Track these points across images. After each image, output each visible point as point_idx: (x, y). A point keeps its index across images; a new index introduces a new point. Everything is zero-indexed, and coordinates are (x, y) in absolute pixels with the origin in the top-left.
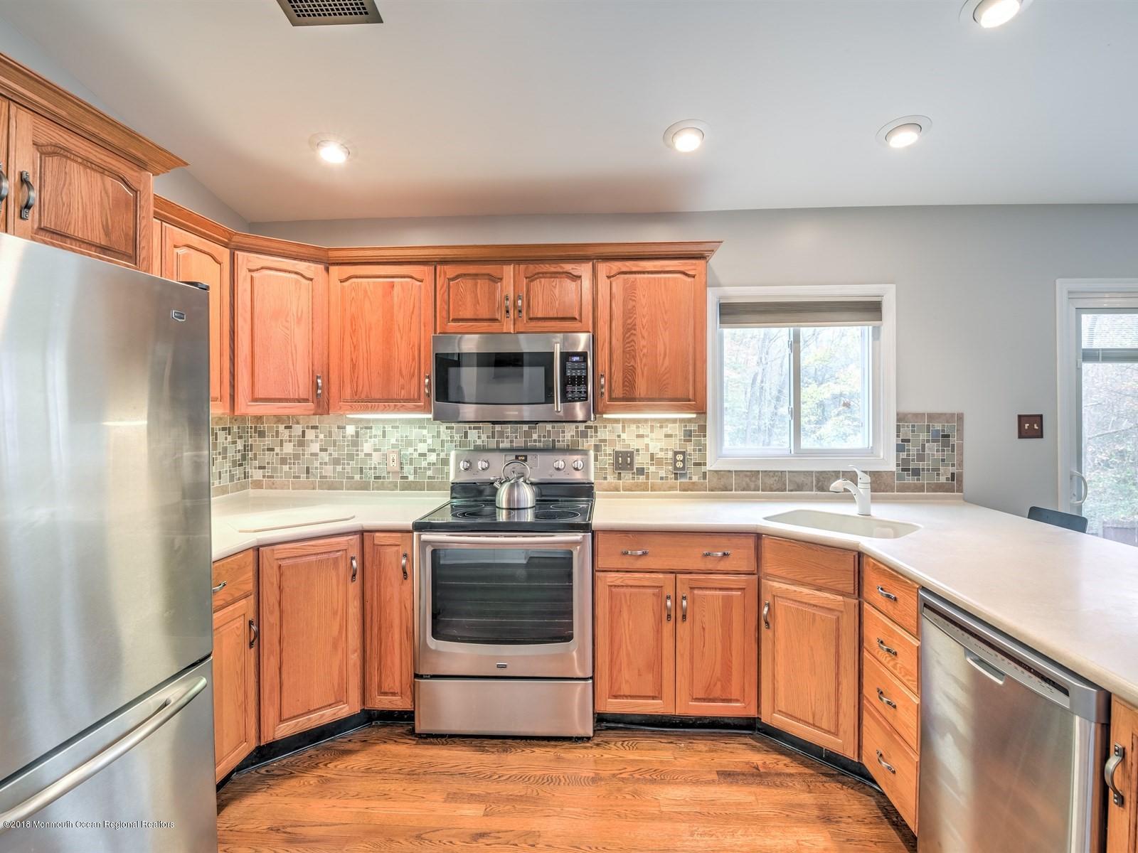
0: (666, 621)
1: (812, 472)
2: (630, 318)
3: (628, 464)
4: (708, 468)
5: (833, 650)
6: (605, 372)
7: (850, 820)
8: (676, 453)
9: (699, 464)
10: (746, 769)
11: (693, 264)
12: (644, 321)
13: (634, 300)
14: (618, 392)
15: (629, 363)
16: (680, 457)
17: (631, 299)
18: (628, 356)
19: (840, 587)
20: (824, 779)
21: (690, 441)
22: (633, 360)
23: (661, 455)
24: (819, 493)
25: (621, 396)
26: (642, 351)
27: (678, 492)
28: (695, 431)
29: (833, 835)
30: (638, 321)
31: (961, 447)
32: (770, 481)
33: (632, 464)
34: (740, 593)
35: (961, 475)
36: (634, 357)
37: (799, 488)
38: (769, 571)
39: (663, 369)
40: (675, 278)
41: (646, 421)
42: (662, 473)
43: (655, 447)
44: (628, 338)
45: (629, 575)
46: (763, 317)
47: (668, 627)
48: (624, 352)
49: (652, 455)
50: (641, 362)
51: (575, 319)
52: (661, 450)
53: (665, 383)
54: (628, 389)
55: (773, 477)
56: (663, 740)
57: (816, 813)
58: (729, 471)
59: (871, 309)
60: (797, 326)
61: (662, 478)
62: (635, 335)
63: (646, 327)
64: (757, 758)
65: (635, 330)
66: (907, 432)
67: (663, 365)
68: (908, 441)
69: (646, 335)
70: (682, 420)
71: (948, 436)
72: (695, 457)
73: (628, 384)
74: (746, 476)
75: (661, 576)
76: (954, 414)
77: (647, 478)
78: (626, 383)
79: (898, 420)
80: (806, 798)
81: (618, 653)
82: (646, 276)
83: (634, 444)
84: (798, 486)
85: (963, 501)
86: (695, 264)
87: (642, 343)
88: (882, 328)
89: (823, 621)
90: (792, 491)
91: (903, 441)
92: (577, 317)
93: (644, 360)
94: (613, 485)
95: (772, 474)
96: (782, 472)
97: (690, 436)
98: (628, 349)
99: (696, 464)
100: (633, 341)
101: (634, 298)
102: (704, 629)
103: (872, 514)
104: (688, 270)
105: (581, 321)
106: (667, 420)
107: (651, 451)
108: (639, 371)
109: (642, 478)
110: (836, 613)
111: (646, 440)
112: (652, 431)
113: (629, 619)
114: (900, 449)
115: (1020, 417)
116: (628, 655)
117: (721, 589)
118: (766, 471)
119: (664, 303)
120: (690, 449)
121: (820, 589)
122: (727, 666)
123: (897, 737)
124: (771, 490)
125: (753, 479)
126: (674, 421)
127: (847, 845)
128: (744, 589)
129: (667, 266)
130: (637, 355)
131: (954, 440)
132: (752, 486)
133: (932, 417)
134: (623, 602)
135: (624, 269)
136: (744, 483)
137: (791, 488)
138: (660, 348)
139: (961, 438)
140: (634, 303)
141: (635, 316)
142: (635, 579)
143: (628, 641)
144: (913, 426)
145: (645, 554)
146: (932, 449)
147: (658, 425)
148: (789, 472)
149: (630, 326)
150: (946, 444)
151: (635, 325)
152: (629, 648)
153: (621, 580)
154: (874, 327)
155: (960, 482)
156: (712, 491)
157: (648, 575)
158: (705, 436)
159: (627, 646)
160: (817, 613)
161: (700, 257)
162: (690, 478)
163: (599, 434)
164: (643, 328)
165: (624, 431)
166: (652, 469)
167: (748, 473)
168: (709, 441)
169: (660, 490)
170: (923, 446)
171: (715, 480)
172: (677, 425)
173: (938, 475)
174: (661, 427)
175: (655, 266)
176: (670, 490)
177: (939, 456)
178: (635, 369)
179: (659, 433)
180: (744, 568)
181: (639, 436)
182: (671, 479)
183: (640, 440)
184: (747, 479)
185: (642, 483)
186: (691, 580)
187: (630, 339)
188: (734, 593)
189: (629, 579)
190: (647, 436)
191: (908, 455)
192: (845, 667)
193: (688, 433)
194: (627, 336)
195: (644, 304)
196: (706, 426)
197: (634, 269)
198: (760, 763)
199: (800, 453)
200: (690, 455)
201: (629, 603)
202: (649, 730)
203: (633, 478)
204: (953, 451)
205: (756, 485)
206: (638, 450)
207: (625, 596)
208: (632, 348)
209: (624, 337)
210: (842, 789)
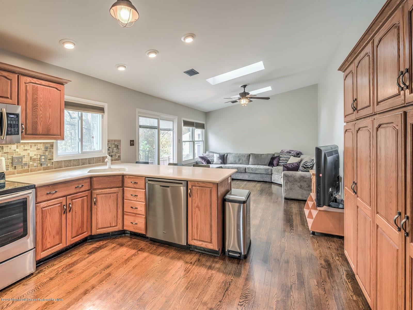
0: (63, 214)
1: (87, 158)
2: (35, 102)
3: (20, 162)
4: (54, 160)
5: (116, 203)
6: (23, 122)
7: (126, 243)
8: (41, 156)
9: (51, 159)
10: (94, 249)
11: (60, 86)
12: (41, 104)
13: (37, 95)
14: (30, 131)
15: (35, 120)
16: (43, 157)
17: (35, 94)
18: (34, 117)
19: (118, 186)
20: (114, 240)
21: (47, 151)
22: (36, 119)
23: (35, 157)
24: (89, 165)
25: (31, 133)
26: (40, 115)
27: (42, 171)
28: (49, 147)
29: (126, 247)
30: (39, 104)
31: (120, 148)
32: (75, 163)
33: (22, 161)
34: (86, 197)
35: (120, 156)
36: (37, 118)
37: (84, 164)
38: (95, 187)
39: (49, 123)
40: (53, 90)
41: (28, 143)
42: (35, 164)
43: (32, 154)
44: (34, 110)
45: (49, 202)
46: (73, 108)
47: (64, 216)
48: (32, 115)
49: (31, 158)
50: (40, 120)
51: (8, 98)
52: (35, 155)
53: (49, 128)
54: (34, 130)
55: (76, 161)
56: (61, 258)
57: (119, 246)
58: (62, 161)
59: (101, 110)
60: (82, 112)
61: (35, 166)
62: (37, 109)
63: (42, 106)
64: (95, 245)
65: (37, 107)
66: (110, 145)
67: (49, 122)
68: (110, 147)
69: (42, 109)
70: (44, 143)
71: (118, 146)
72: (49, 157)
73: (34, 128)
74: (67, 162)
75: (61, 199)
76: (119, 140)
77: (29, 167)
78: (33, 128)
79: (108, 142)
80: (114, 245)
81: (45, 232)
82: (42, 86)
83: (23, 153)
84: (83, 163)
85: (121, 163)
86: (61, 86)
87: (40, 112)
88: (104, 115)
89: (113, 196)
90: (81, 165)
91: (109, 147)
92: (9, 97)
93: (41, 119)
94: (12, 172)
95: (75, 160)
96: (79, 159)
97: (47, 149)
98: (34, 114)
99: (49, 159)
100: (36, 111)
101: (37, 94)
102: (76, 212)
103: (111, 168)
104: (58, 88)
105: (11, 99)
106: (38, 143)
107: (30, 156)
108: (39, 123)
109: (26, 168)
110: (116, 193)
111: (28, 151)
112: (31, 147)
113: (50, 218)
114: (108, 150)
115: (130, 140)
116: (49, 232)
117: (81, 198)
118: (74, 160)
119: (49, 98)
120: (47, 154)
121: (111, 188)
122: (83, 222)
123: (137, 215)
124: (76, 166)
125: (70, 163)
126: (41, 143)
127: (130, 247)
128: (87, 196)
129: (51, 85)
130: (38, 117)
131: (119, 147)
132: (69, 165)
133: (115, 141)
134: (48, 213)
135: (33, 81)
136: (67, 164)
137: (81, 164)
138: (48, 115)
139: (120, 146)
140: (37, 96)
141: (37, 101)
142: (52, 202)
143: (49, 227)
144: (111, 143)
145: (56, 192)
146: (115, 149)
147: (34, 145)
148: (81, 159)
149: (35, 105)
150: (118, 148)
151: (37, 105)
152: (50, 229)
153: (46, 204)
154: (102, 115)
155: (120, 158)
156: (55, 169)
157: (57, 200)
158: (53, 149)
159: (49, 229)
160: (111, 195)
161: (62, 84)
162: (47, 165)
163: (4, 150)
164: (41, 107)
165: (17, 148)
166: (31, 163)
167: (68, 161)
168: (54, 150)
169: (34, 171)
170: (113, 148)
171: (57, 165)
172: (42, 145)
173: (116, 156)
174: (35, 146)
175: (45, 83)
176: (39, 171)
177: (116, 151)
178: (37, 122)
179: (34, 148)
180: (87, 189)
181: (25, 150)
182: (39, 166)
183: (26, 151)
184: (68, 163)
185: (26, 169)
186: (72, 197)
187: (35, 110)
188: (85, 198)
189: (50, 203)
190: (29, 150)
191: (110, 151)
192: (119, 206)
193: (46, 148)
194: (34, 109)
195: (41, 97)
196: (53, 145)
197: (37, 82)
198: (96, 246)
199: (83, 153)
200: (47, 156)
201: (49, 212)
202: (53, 259)
203: (22, 168)
204: (119, 150)
205: (70, 165)
206: (24, 156)
207: (48, 210)
208: (36, 114)
209: (32, 109)
210: (119, 239)
